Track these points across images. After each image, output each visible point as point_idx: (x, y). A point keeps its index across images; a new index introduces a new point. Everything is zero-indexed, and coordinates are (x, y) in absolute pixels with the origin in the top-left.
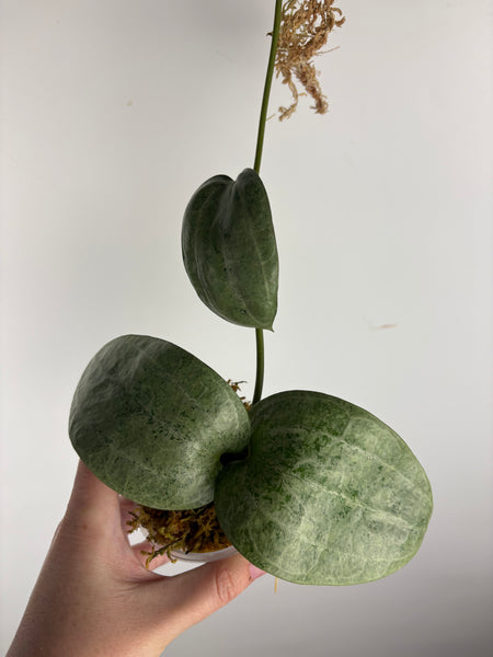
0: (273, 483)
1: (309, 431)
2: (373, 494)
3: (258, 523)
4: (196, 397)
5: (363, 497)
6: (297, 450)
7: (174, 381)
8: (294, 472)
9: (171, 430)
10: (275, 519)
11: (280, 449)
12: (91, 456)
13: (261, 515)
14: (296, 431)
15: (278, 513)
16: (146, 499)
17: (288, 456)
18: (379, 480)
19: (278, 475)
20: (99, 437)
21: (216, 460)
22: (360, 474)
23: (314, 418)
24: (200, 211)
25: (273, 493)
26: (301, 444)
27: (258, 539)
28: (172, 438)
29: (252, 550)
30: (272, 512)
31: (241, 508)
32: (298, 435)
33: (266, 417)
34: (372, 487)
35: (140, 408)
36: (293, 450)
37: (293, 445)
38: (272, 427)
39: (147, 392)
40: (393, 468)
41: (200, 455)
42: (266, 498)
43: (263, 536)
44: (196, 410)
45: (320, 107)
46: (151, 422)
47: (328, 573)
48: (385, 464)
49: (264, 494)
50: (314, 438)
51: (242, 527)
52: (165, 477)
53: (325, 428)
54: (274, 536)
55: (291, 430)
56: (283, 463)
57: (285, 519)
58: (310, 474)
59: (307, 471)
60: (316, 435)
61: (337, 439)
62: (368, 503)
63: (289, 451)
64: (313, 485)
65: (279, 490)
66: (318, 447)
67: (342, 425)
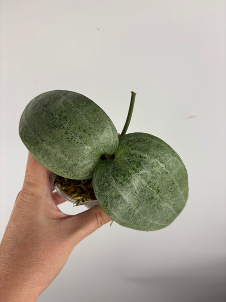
0: (126, 177)
1: (151, 158)
2: (165, 194)
3: (114, 194)
4: (92, 123)
5: (161, 194)
6: (143, 165)
7: (81, 113)
8: (138, 175)
9: (77, 139)
10: (122, 195)
11: (135, 162)
13: (116, 191)
14: (145, 155)
15: (125, 192)
16: (61, 173)
17: (137, 167)
18: (169, 189)
19: (130, 174)
20: (38, 138)
21: (99, 157)
22: (164, 183)
23: (155, 152)
25: (125, 182)
26: (146, 163)
27: (111, 202)
28: (77, 143)
29: (107, 206)
30: (122, 191)
31: (107, 184)
32: (145, 158)
33: (130, 143)
34: (166, 191)
35: (61, 125)
36: (141, 164)
37: (141, 162)
38: (132, 149)
39: (65, 118)
40: (177, 185)
41: (91, 153)
42: (121, 183)
43: (114, 200)
44: (91, 130)
46: (67, 133)
47: (135, 224)
48: (176, 182)
49: (120, 181)
50: (152, 162)
51: (105, 194)
52: (72, 162)
53: (158, 158)
54: (119, 202)
55: (142, 154)
56: (134, 169)
57: (127, 196)
58: (145, 178)
59: (144, 176)
60: (154, 160)
61: (162, 165)
62: (161, 197)
63: (139, 164)
64: (145, 183)
65: (129, 181)
66: (152, 166)
67: (166, 159)
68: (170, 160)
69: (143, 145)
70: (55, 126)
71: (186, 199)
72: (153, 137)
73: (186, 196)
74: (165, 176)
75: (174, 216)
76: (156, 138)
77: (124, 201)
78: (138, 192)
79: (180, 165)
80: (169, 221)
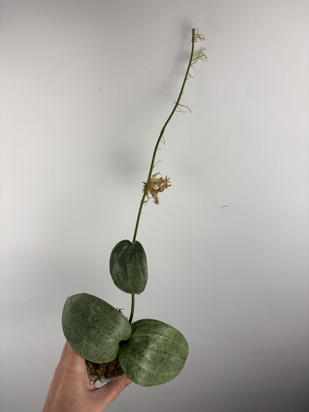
0: (141, 354)
1: (153, 335)
2: (170, 352)
3: (136, 368)
6: (149, 342)
8: (148, 350)
9: (106, 335)
10: (142, 366)
11: (143, 341)
12: (76, 345)
13: (137, 365)
15: (143, 364)
17: (146, 344)
18: (172, 347)
19: (143, 351)
22: (168, 347)
23: (154, 330)
24: (119, 255)
25: (141, 357)
26: (150, 340)
27: (136, 374)
30: (141, 364)
32: (149, 336)
34: (170, 350)
35: (94, 327)
37: (148, 340)
39: (97, 321)
40: (177, 342)
42: (139, 359)
43: (138, 372)
45: (157, 202)
46: (98, 332)
47: (156, 381)
48: (175, 342)
51: (131, 370)
53: (158, 333)
54: (141, 372)
55: (147, 335)
56: (144, 347)
57: (144, 366)
58: (153, 350)
59: (152, 349)
60: (155, 336)
61: (161, 337)
62: (169, 355)
63: (146, 342)
64: (154, 353)
65: (143, 356)
66: (156, 340)
67: (163, 332)
68: (166, 331)
69: (145, 328)
70: (90, 328)
71: (188, 348)
72: (150, 320)
73: (186, 345)
74: (167, 342)
75: (183, 363)
76: (152, 320)
77: (144, 370)
78: (151, 361)
79: (174, 332)
80: (180, 369)
